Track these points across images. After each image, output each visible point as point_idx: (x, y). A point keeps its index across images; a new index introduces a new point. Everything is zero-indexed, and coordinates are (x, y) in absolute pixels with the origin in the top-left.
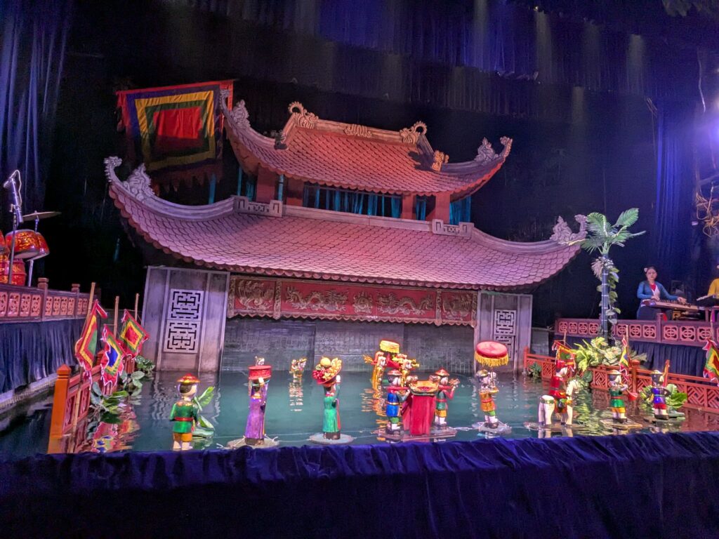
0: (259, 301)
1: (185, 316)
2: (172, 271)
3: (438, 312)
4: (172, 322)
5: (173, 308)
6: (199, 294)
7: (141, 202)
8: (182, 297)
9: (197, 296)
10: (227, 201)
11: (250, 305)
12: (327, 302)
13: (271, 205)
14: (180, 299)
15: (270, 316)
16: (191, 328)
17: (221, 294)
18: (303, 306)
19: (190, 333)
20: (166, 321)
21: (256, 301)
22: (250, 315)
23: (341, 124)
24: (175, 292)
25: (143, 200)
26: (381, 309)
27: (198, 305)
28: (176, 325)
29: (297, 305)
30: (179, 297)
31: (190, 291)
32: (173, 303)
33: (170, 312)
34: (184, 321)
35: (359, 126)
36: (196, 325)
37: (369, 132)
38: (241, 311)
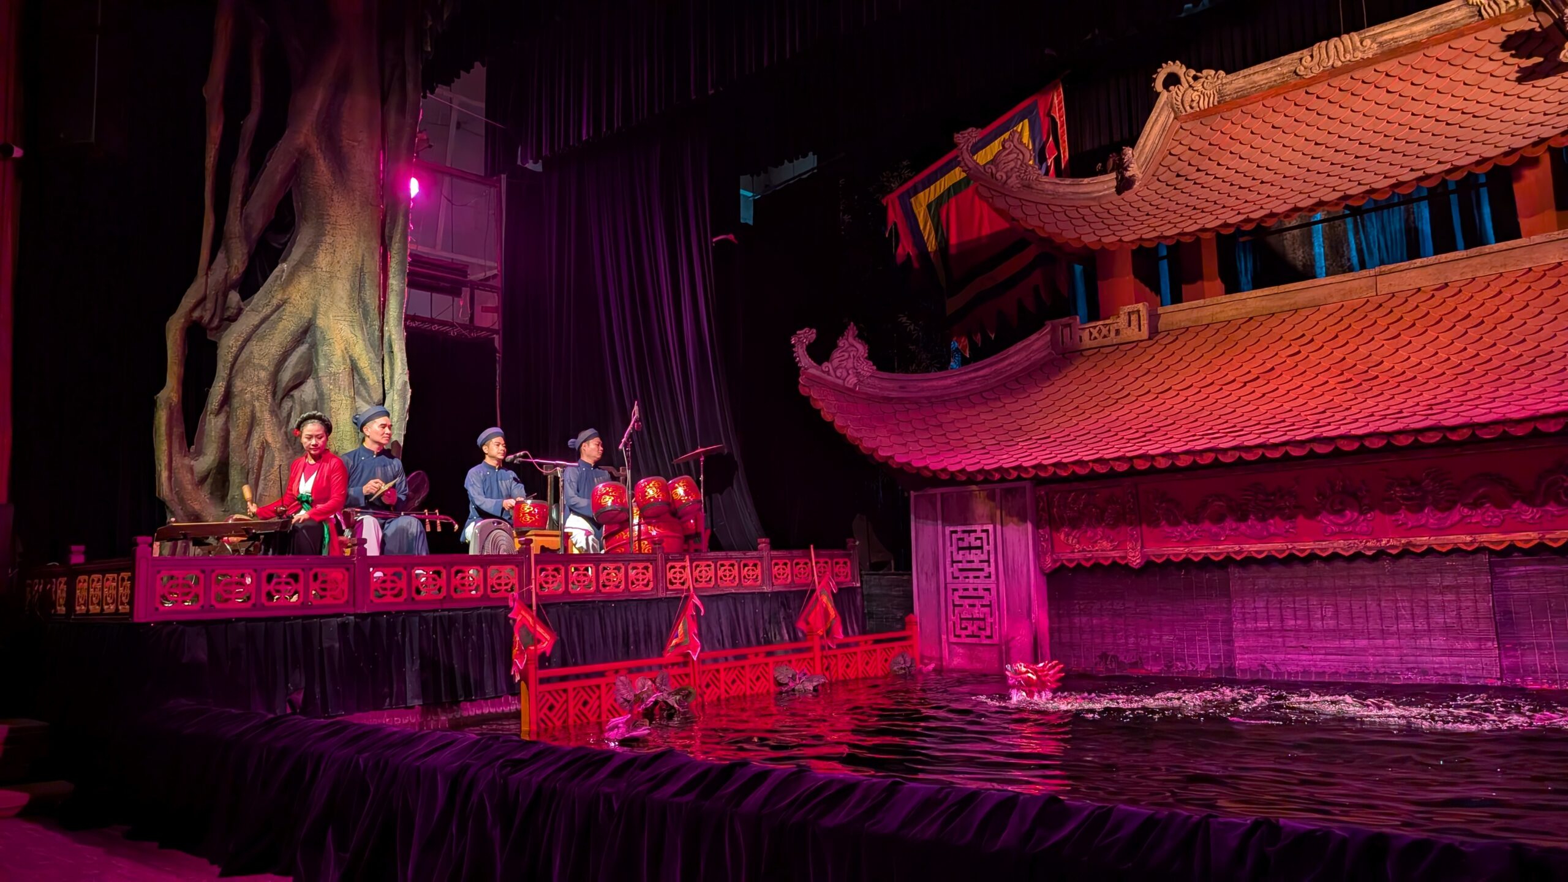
0: (1094, 532)
1: (971, 574)
2: (942, 494)
4: (954, 587)
5: (953, 562)
6: (987, 531)
7: (852, 390)
8: (962, 539)
9: (984, 535)
10: (1034, 337)
11: (1078, 543)
12: (1244, 516)
13: (1122, 320)
14: (961, 544)
15: (1123, 563)
16: (982, 598)
17: (1022, 527)
18: (1189, 533)
19: (983, 606)
20: (946, 584)
21: (1090, 534)
22: (1083, 563)
23: (1283, 59)
24: (952, 532)
25: (855, 385)
26: (1403, 518)
27: (989, 552)
28: (961, 593)
29: (1177, 532)
30: (959, 539)
31: (973, 528)
32: (952, 552)
33: (949, 570)
34: (971, 584)
35: (1334, 41)
36: (988, 590)
37: (1367, 42)
38: (1065, 556)
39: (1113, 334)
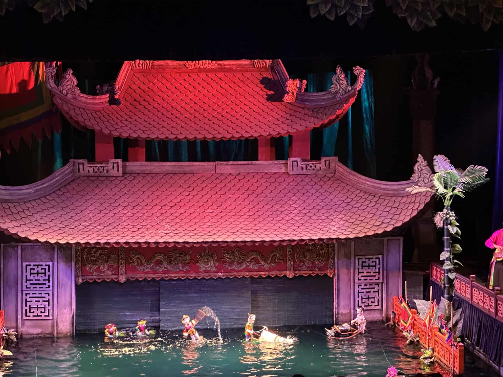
0: (104, 267)
1: (38, 286)
2: (22, 246)
3: (291, 263)
4: (27, 292)
5: (27, 280)
6: (49, 266)
8: (34, 269)
9: (47, 268)
10: (66, 168)
11: (96, 271)
12: (170, 262)
13: (110, 166)
14: (32, 271)
15: (116, 280)
16: (45, 297)
17: (68, 264)
18: (147, 269)
19: (44, 301)
20: (22, 291)
21: (101, 268)
22: (97, 280)
24: (27, 266)
26: (227, 266)
27: (49, 276)
28: (31, 295)
29: (142, 268)
30: (31, 269)
31: (40, 264)
32: (26, 276)
33: (24, 284)
34: (38, 291)
36: (48, 294)
37: (214, 62)
38: (88, 277)
39: (105, 172)
